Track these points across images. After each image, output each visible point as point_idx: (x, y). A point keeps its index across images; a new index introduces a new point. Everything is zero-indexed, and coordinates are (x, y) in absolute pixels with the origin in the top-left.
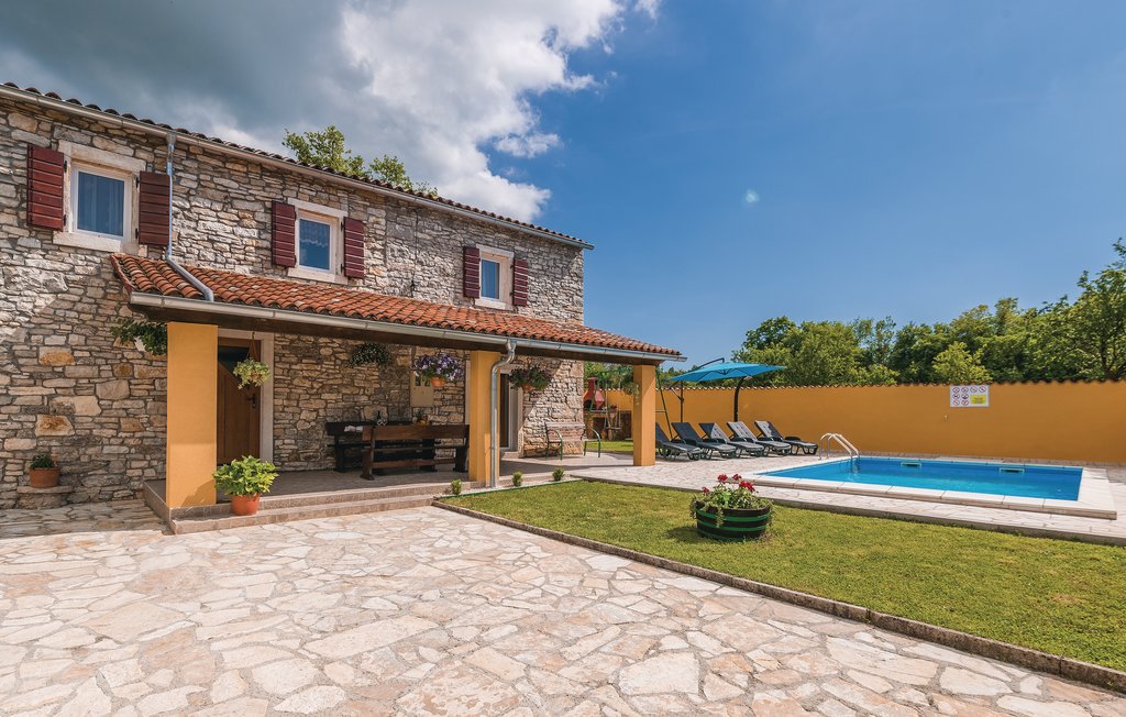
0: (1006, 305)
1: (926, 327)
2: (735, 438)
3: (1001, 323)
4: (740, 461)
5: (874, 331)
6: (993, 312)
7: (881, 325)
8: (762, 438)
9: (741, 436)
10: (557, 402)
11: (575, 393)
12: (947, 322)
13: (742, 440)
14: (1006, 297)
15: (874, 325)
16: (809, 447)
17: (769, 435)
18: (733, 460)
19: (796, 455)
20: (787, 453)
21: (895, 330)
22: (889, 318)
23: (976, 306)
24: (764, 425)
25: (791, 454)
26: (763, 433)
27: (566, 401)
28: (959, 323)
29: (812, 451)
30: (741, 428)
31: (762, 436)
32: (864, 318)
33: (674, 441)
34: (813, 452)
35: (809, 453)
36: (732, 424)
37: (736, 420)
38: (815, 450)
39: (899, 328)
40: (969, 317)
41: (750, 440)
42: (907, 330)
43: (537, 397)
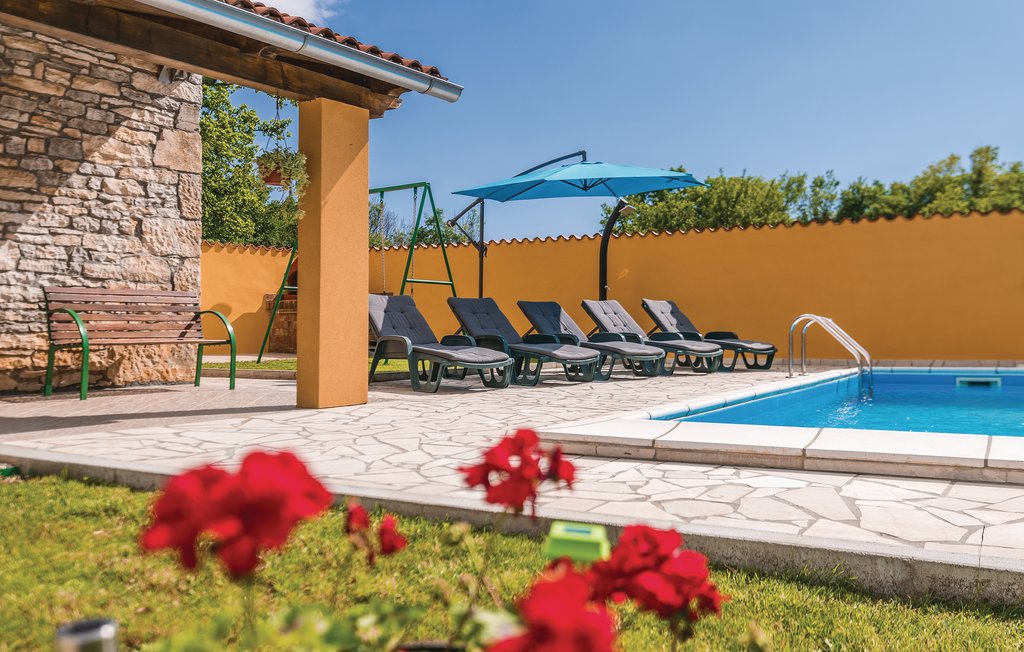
0: (985, 155)
1: (881, 186)
2: (600, 335)
3: (978, 182)
4: (609, 386)
5: (809, 191)
6: (966, 166)
7: (819, 183)
8: (659, 335)
9: (612, 330)
10: (102, 231)
11: (173, 213)
12: (906, 180)
13: (616, 337)
14: (984, 144)
15: (808, 184)
16: (756, 352)
17: (673, 329)
18: (595, 385)
19: (731, 369)
20: (713, 366)
21: (838, 191)
22: (830, 173)
23: (945, 156)
24: (661, 308)
25: (722, 369)
26: (659, 324)
27: (139, 233)
28: (924, 180)
29: (762, 361)
30: (613, 315)
31: (659, 331)
32: (794, 174)
33: (450, 341)
34: (766, 362)
35: (756, 367)
36: (595, 305)
37: (603, 296)
38: (770, 358)
39: (844, 187)
40: (935, 170)
41: (633, 338)
42: (856, 188)
43: (22, 211)
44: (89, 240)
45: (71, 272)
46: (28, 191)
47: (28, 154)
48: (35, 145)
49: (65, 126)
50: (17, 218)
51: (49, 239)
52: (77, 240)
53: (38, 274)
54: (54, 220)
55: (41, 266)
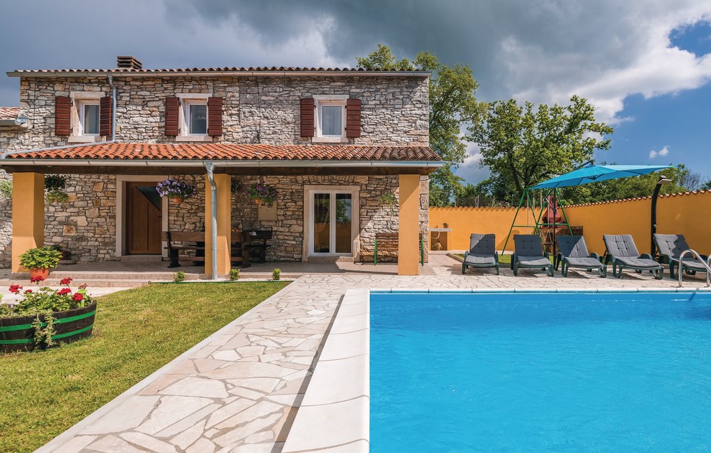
10: (396, 215)
43: (375, 212)
44: (393, 218)
45: (388, 228)
46: (376, 206)
47: (376, 196)
48: (378, 193)
49: (386, 186)
50: (374, 213)
51: (381, 219)
52: (389, 219)
53: (379, 229)
54: (383, 213)
55: (379, 227)
